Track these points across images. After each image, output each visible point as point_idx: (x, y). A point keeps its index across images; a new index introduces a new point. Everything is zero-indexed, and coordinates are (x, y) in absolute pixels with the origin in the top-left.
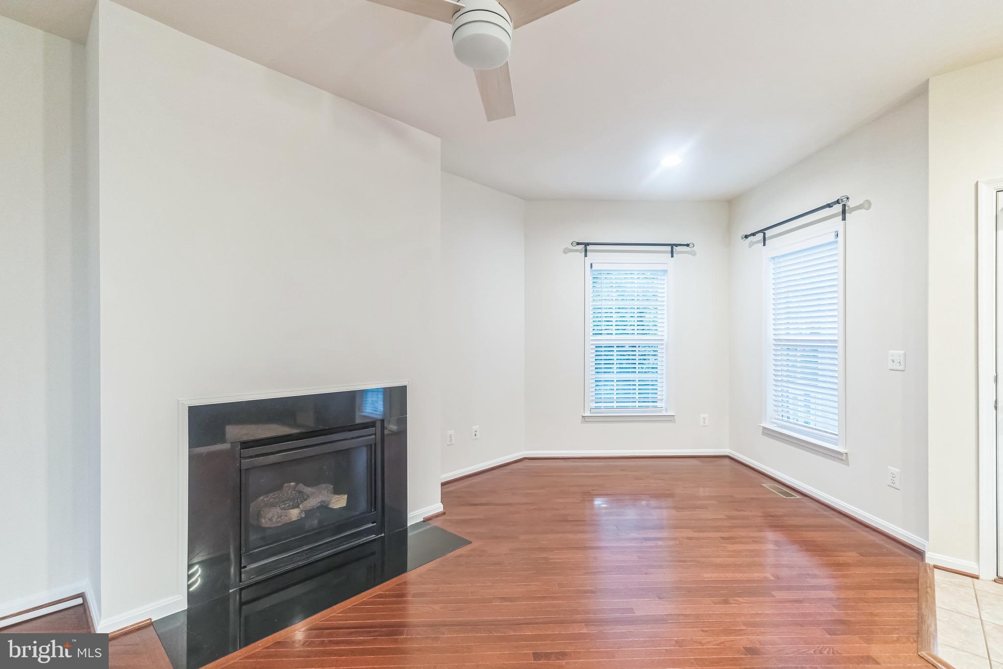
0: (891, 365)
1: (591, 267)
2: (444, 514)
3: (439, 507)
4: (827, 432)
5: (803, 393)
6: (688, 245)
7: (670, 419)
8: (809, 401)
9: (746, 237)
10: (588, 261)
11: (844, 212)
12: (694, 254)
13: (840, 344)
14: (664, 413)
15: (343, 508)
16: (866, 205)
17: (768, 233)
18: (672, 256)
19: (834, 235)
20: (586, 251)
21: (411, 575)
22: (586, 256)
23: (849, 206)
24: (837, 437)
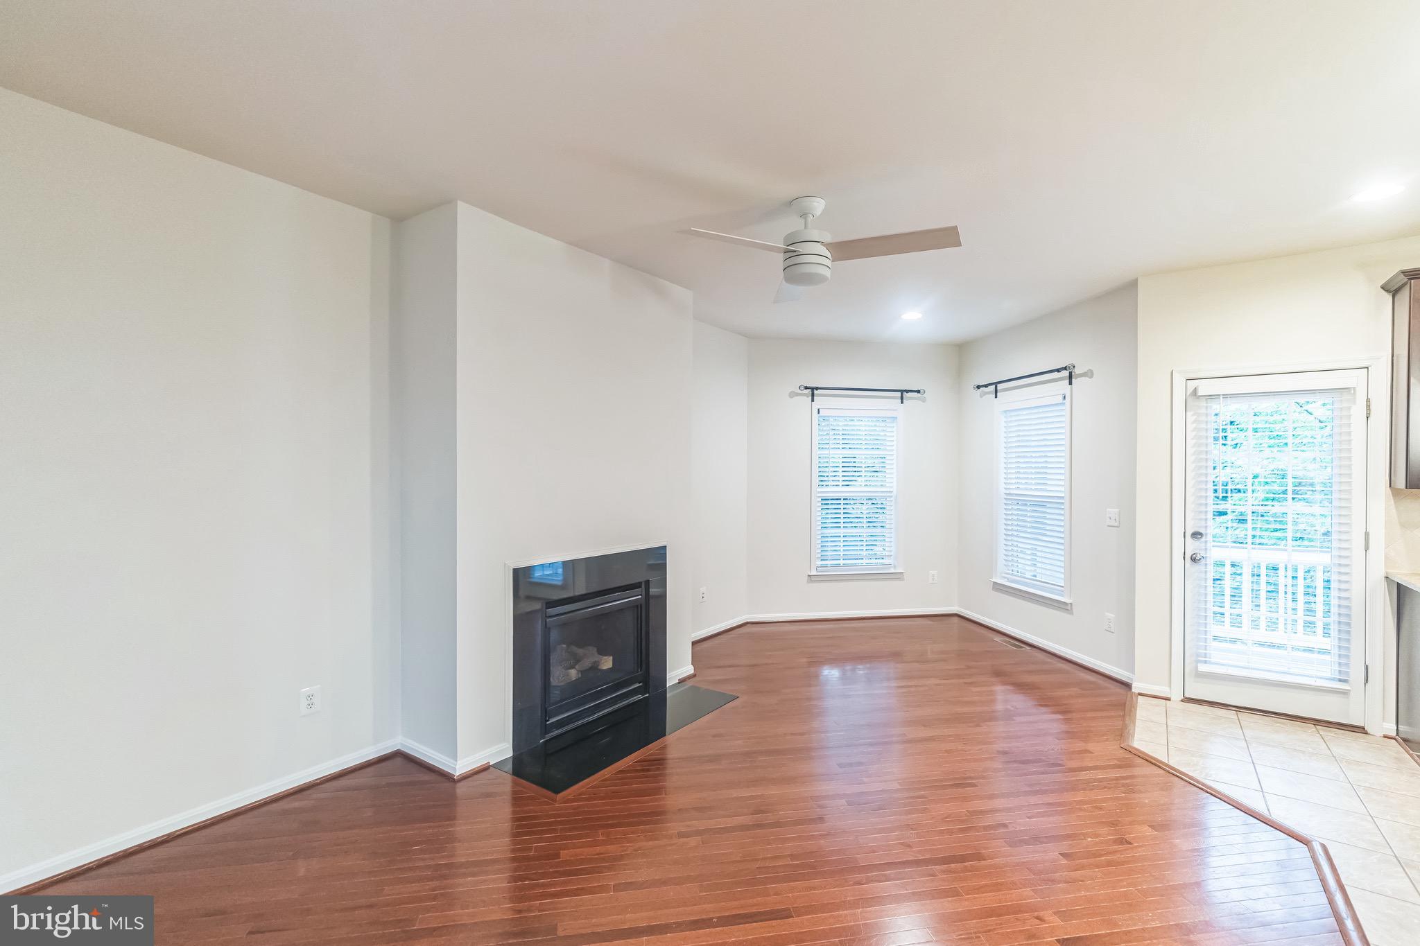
0: (1109, 522)
1: (819, 413)
2: (694, 676)
3: (689, 669)
4: (1054, 585)
5: (1029, 547)
6: (918, 392)
7: (898, 576)
8: (1036, 555)
9: (979, 387)
10: (816, 405)
11: (1070, 377)
12: (924, 400)
13: (1067, 501)
14: (893, 571)
15: (610, 668)
16: (1089, 374)
17: (1000, 387)
18: (902, 403)
19: (1061, 397)
20: (813, 395)
21: (671, 738)
22: (813, 400)
23: (1075, 373)
24: (1062, 588)
